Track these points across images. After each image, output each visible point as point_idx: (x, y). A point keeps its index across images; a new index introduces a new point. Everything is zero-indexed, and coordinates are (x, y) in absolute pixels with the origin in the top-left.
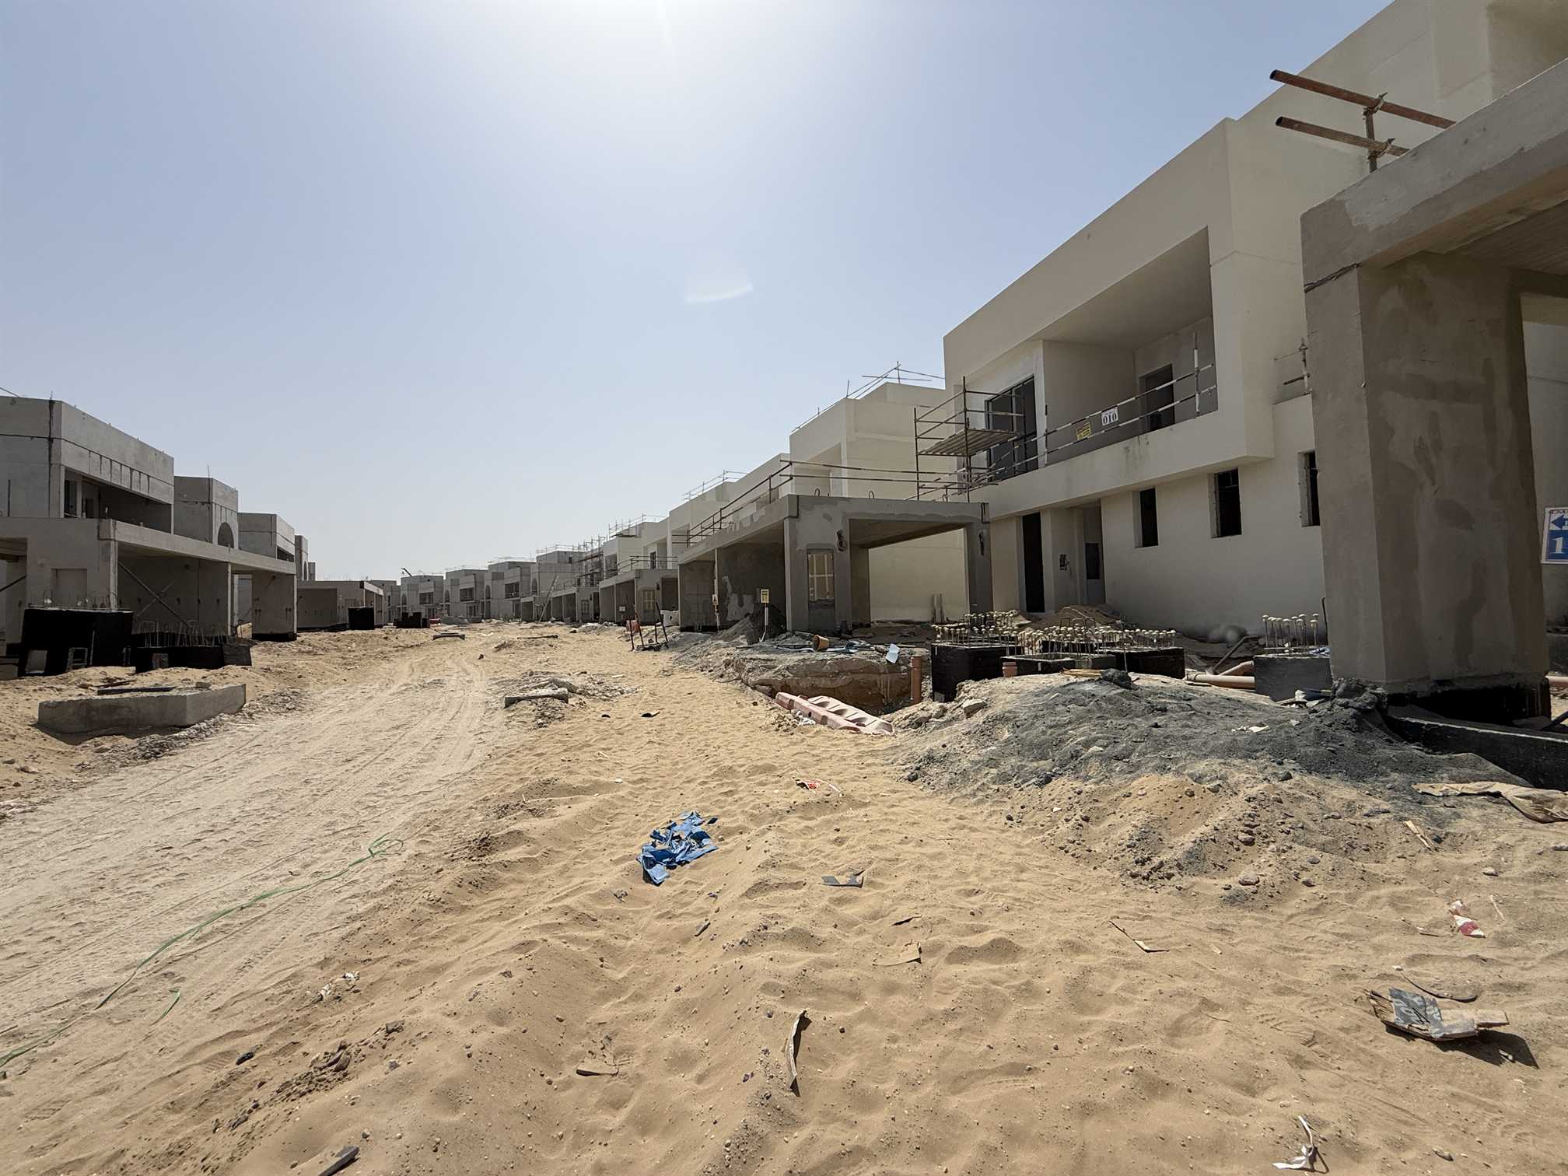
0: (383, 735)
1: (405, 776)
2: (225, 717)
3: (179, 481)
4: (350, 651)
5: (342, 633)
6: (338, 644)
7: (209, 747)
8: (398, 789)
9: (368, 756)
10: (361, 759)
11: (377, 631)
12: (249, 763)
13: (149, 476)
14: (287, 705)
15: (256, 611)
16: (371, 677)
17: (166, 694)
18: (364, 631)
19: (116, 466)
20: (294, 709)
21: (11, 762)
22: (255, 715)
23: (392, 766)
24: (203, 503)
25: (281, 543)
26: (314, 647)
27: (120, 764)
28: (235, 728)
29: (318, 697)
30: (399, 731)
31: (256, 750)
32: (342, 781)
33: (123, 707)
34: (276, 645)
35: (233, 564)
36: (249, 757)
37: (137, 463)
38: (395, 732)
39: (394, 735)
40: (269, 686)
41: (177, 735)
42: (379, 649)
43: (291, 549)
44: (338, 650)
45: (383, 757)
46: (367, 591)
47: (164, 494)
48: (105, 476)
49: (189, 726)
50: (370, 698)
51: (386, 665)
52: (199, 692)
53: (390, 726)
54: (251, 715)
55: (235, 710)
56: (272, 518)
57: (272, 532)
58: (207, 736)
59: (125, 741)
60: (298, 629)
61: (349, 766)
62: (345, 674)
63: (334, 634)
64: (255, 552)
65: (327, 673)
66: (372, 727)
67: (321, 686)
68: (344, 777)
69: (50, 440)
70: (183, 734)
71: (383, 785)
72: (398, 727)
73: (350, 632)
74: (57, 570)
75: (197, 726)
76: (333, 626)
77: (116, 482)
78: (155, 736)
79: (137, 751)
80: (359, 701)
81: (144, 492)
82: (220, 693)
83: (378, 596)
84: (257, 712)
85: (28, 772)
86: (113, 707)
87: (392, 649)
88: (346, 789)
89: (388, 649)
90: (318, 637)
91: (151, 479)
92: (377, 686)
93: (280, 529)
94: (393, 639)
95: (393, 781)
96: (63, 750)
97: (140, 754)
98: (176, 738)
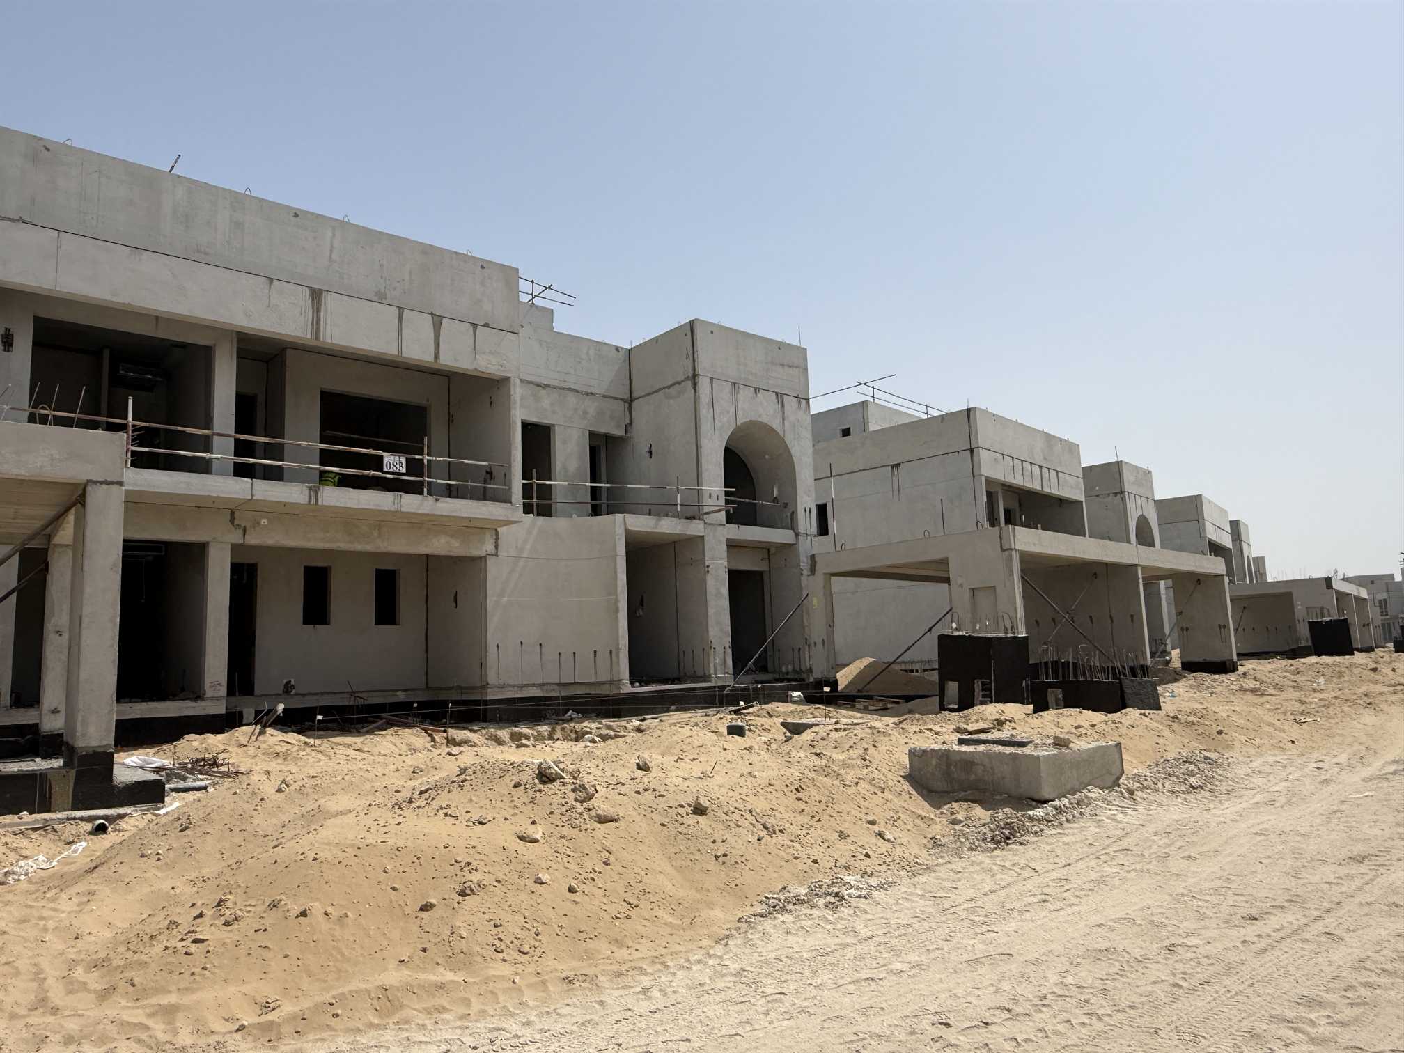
0: (1328, 872)
1: (1363, 991)
2: (1094, 792)
3: (1088, 470)
4: (1315, 690)
5: (1303, 660)
6: (1299, 678)
7: (1066, 839)
8: (1342, 1024)
9: (1290, 918)
10: (1275, 921)
11: (1359, 658)
12: (1102, 881)
13: (1057, 472)
14: (1192, 780)
15: (1182, 629)
16: (1338, 739)
17: (1019, 750)
18: (1338, 659)
19: (1027, 466)
20: (1201, 787)
21: (873, 823)
22: (1139, 793)
23: (1338, 955)
24: (1116, 494)
25: (1212, 534)
26: (1262, 682)
27: (968, 845)
28: (1105, 812)
29: (1241, 771)
30: (1363, 868)
31: (1122, 858)
32: (1229, 967)
33: (978, 764)
34: (1209, 679)
35: (1144, 568)
36: (1108, 870)
37: (1045, 459)
38: (1353, 869)
39: (1351, 877)
40: (1175, 745)
41: (1031, 813)
42: (1364, 689)
43: (1227, 541)
44: (1298, 687)
45: (1319, 926)
46: (1338, 592)
47: (1073, 490)
48: (1018, 480)
49: (1046, 802)
50: (1326, 782)
51: (1368, 718)
52: (1056, 751)
53: (1346, 853)
54: (1131, 792)
55: (1109, 784)
56: (1196, 501)
57: (1199, 519)
58: (1068, 821)
59: (980, 813)
60: (1238, 654)
61: (1250, 931)
62: (1294, 732)
63: (1290, 661)
64: (1181, 549)
65: (1266, 728)
66: (1312, 847)
67: (1252, 751)
68: (1232, 956)
69: (972, 450)
70: (1039, 812)
71: (1309, 1002)
72: (1359, 859)
73: (1313, 659)
74: (973, 589)
75: (1056, 802)
76: (1293, 650)
77: (1029, 485)
78: (1008, 810)
79: (987, 831)
80: (1308, 786)
81: (1055, 491)
82: (1084, 756)
83: (1359, 600)
84: (1143, 788)
85: (884, 839)
86: (967, 763)
87: (1386, 689)
88: (1235, 988)
89: (1379, 688)
90: (1269, 667)
91: (1060, 474)
92: (1343, 758)
93: (1208, 513)
94: (1386, 670)
95: (1329, 997)
96: (924, 814)
97: (990, 834)
98: (1031, 819)
